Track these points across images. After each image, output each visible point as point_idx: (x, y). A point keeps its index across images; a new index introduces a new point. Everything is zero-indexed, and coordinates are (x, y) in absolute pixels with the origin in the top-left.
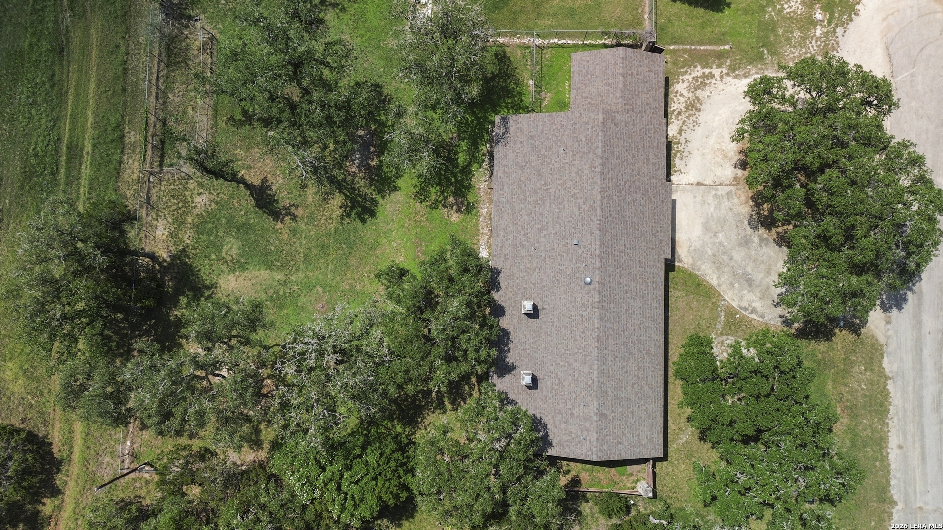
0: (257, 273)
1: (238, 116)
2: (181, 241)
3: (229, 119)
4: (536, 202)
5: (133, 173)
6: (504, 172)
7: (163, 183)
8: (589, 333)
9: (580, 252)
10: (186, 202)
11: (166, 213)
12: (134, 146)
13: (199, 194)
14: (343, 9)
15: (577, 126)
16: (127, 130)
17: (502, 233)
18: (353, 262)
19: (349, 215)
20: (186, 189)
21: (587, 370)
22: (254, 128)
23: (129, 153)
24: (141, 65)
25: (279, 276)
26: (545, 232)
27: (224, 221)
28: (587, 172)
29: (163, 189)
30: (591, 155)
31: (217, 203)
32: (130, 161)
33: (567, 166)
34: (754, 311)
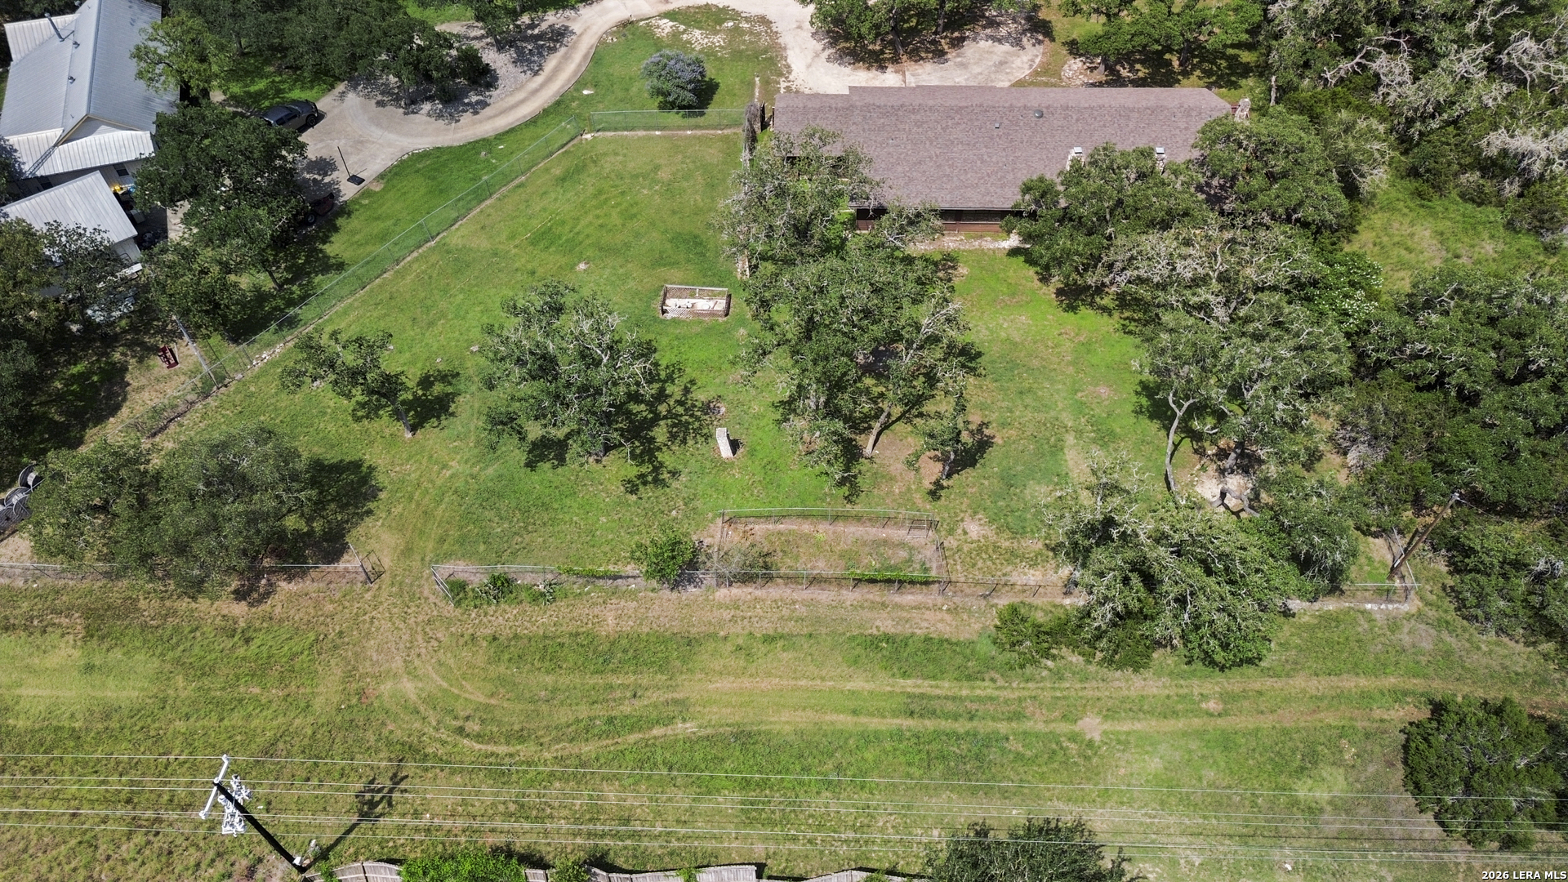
0: (1071, 463)
1: (845, 490)
2: (1039, 554)
3: (850, 501)
4: (950, 166)
5: (942, 620)
6: (916, 197)
7: (953, 579)
8: (1096, 113)
9: (1006, 122)
10: (979, 550)
11: (999, 573)
12: (899, 621)
13: (965, 533)
14: (692, 382)
15: (866, 127)
16: (875, 631)
17: (988, 198)
18: (1036, 363)
19: (975, 369)
20: (959, 550)
21: (1137, 115)
22: (860, 472)
23: (911, 627)
24: (769, 615)
25: (1070, 439)
26: (985, 157)
27: (1001, 503)
28: (918, 117)
29: (963, 579)
30: (900, 113)
31: (975, 513)
32: (925, 624)
33: (910, 137)
34: (1033, 61)
